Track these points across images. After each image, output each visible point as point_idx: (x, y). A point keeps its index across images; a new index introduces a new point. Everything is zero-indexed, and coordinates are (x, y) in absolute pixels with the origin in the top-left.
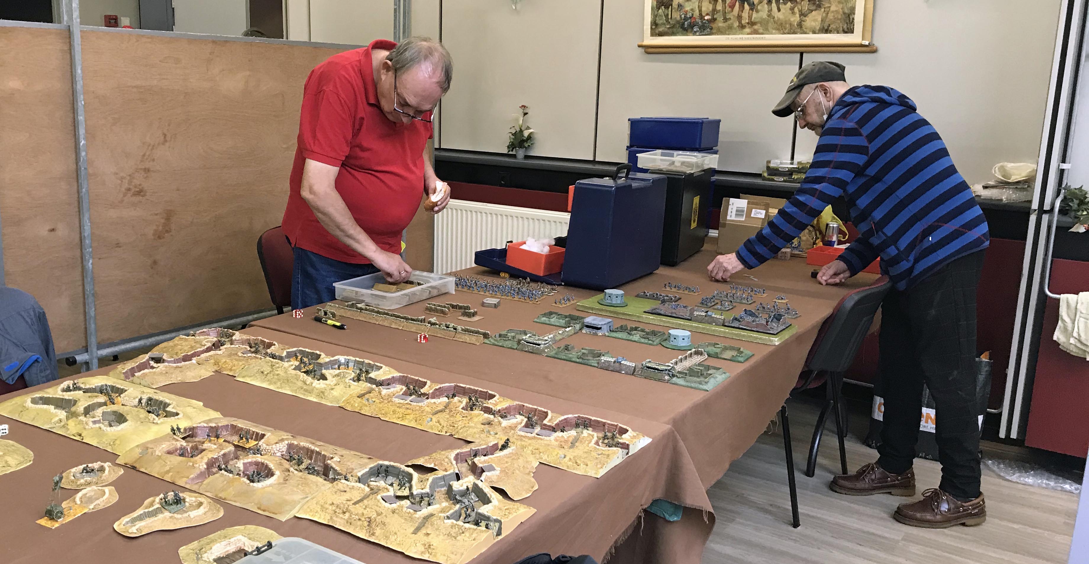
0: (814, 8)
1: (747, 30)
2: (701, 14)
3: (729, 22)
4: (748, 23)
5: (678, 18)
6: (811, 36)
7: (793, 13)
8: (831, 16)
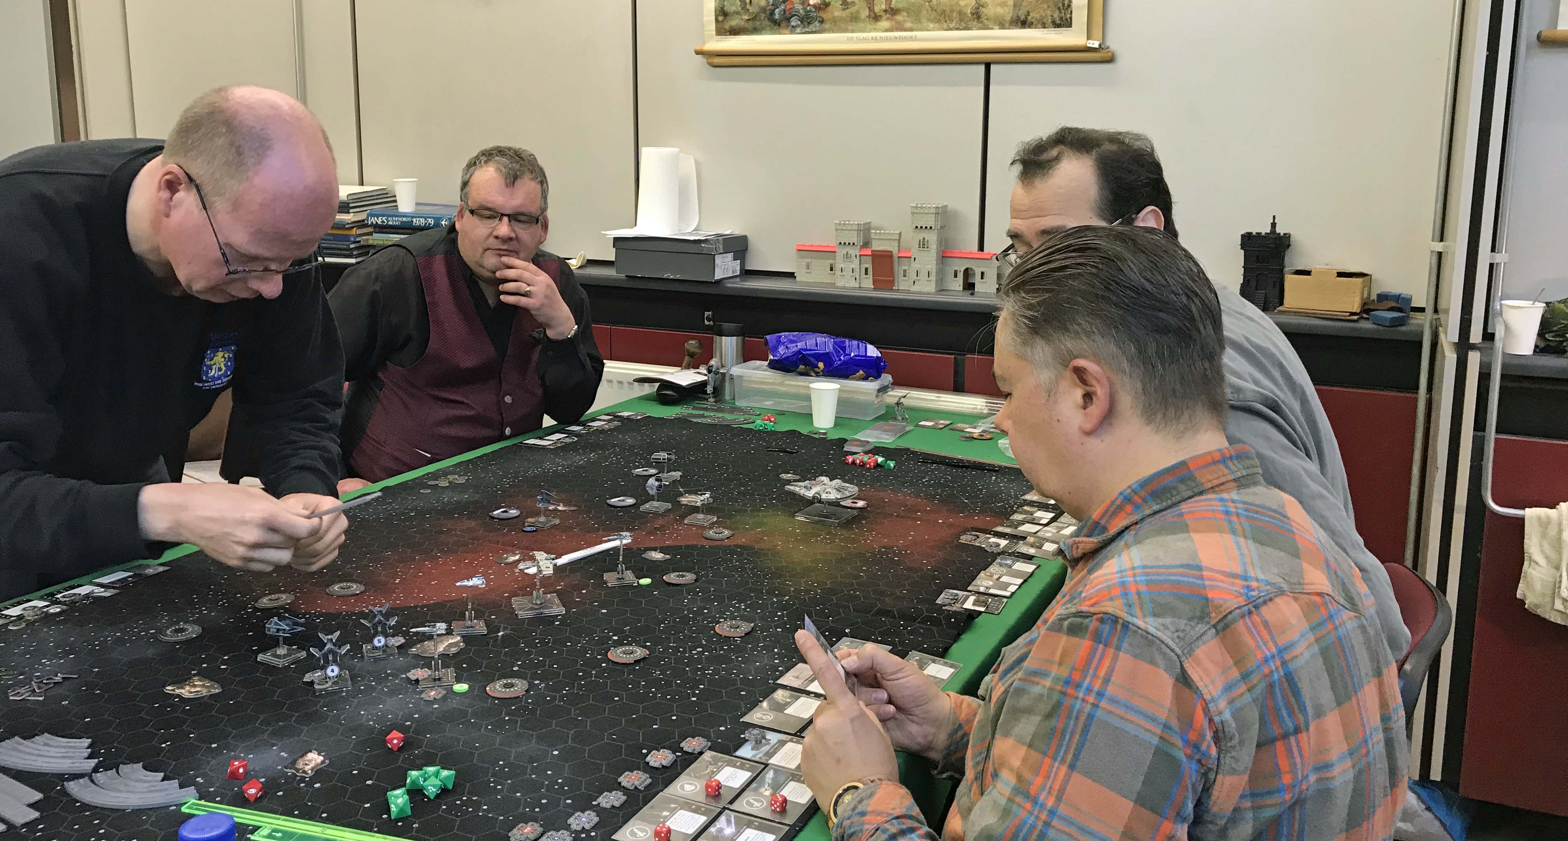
1: (884, 24)
3: (853, 9)
4: (885, 11)
5: (763, 2)
6: (997, 32)
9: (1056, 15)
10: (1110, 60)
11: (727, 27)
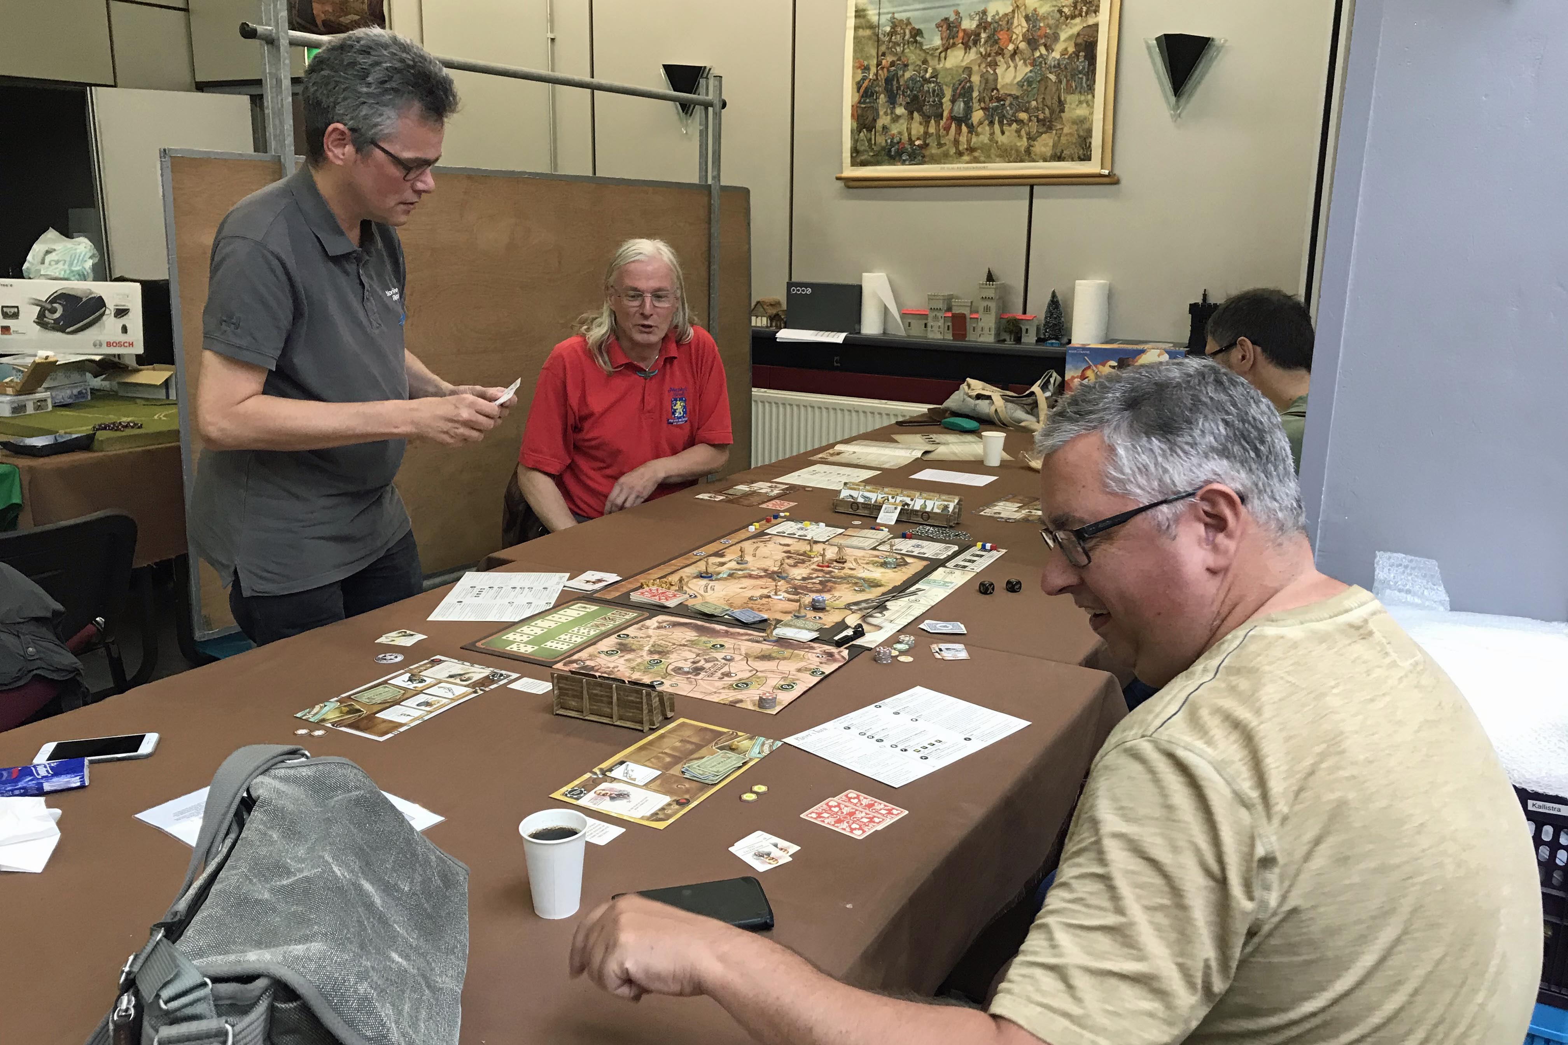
0: (1045, 129)
1: (966, 158)
2: (910, 139)
3: (944, 148)
4: (967, 149)
5: (884, 144)
6: (1041, 164)
7: (1020, 136)
8: (1064, 140)
9: (1081, 152)
10: (1117, 182)
11: (858, 161)
